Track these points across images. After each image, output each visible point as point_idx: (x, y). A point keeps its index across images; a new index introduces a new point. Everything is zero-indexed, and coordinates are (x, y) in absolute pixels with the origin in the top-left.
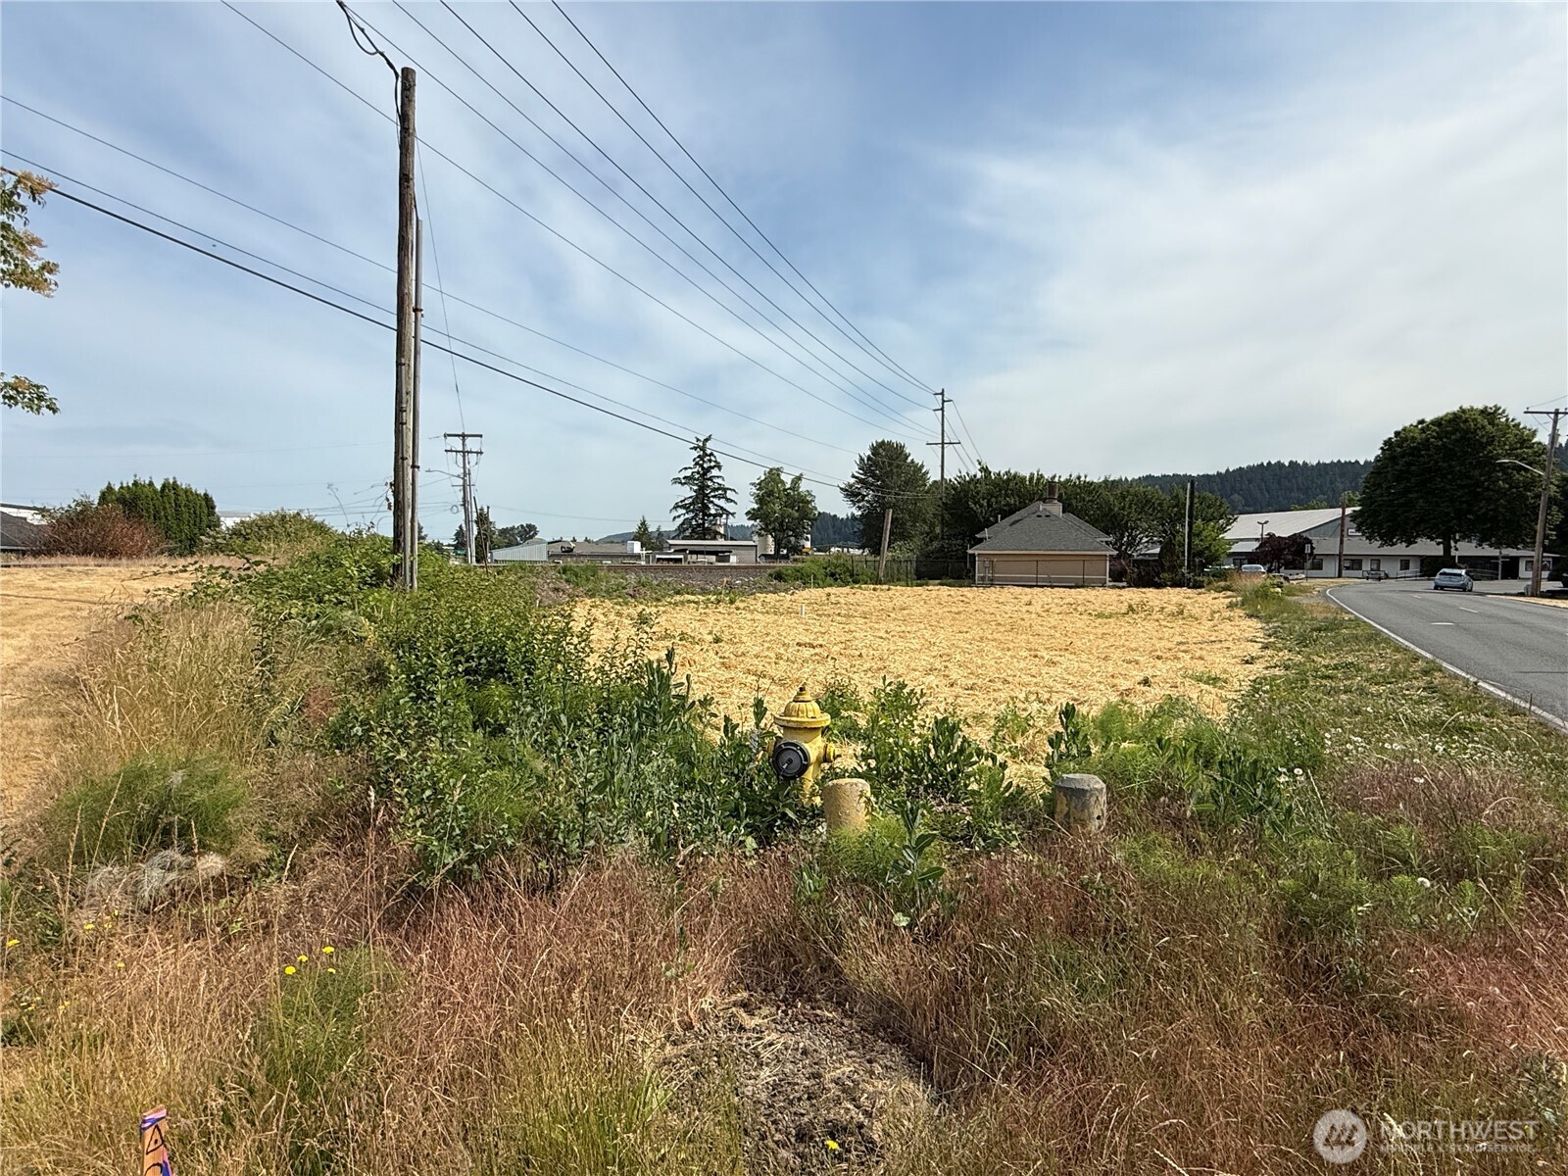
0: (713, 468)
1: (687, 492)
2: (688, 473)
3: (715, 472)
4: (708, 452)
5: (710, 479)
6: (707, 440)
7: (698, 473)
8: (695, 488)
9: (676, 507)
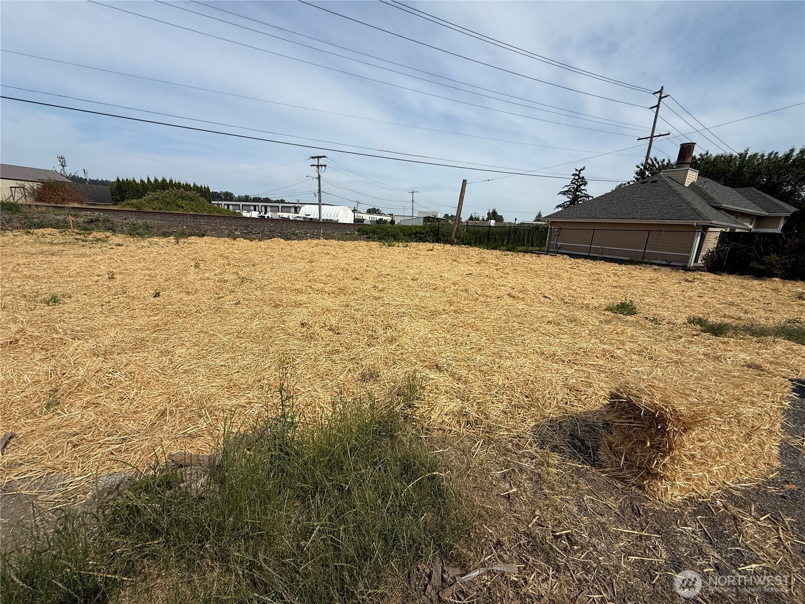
0: (581, 185)
1: (565, 199)
2: (567, 189)
3: (582, 187)
4: (581, 176)
5: (579, 191)
6: (581, 170)
7: (573, 188)
8: (571, 196)
9: (558, 207)
